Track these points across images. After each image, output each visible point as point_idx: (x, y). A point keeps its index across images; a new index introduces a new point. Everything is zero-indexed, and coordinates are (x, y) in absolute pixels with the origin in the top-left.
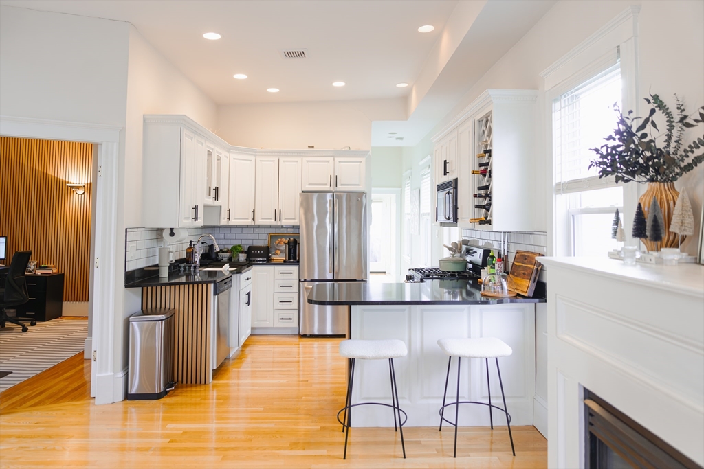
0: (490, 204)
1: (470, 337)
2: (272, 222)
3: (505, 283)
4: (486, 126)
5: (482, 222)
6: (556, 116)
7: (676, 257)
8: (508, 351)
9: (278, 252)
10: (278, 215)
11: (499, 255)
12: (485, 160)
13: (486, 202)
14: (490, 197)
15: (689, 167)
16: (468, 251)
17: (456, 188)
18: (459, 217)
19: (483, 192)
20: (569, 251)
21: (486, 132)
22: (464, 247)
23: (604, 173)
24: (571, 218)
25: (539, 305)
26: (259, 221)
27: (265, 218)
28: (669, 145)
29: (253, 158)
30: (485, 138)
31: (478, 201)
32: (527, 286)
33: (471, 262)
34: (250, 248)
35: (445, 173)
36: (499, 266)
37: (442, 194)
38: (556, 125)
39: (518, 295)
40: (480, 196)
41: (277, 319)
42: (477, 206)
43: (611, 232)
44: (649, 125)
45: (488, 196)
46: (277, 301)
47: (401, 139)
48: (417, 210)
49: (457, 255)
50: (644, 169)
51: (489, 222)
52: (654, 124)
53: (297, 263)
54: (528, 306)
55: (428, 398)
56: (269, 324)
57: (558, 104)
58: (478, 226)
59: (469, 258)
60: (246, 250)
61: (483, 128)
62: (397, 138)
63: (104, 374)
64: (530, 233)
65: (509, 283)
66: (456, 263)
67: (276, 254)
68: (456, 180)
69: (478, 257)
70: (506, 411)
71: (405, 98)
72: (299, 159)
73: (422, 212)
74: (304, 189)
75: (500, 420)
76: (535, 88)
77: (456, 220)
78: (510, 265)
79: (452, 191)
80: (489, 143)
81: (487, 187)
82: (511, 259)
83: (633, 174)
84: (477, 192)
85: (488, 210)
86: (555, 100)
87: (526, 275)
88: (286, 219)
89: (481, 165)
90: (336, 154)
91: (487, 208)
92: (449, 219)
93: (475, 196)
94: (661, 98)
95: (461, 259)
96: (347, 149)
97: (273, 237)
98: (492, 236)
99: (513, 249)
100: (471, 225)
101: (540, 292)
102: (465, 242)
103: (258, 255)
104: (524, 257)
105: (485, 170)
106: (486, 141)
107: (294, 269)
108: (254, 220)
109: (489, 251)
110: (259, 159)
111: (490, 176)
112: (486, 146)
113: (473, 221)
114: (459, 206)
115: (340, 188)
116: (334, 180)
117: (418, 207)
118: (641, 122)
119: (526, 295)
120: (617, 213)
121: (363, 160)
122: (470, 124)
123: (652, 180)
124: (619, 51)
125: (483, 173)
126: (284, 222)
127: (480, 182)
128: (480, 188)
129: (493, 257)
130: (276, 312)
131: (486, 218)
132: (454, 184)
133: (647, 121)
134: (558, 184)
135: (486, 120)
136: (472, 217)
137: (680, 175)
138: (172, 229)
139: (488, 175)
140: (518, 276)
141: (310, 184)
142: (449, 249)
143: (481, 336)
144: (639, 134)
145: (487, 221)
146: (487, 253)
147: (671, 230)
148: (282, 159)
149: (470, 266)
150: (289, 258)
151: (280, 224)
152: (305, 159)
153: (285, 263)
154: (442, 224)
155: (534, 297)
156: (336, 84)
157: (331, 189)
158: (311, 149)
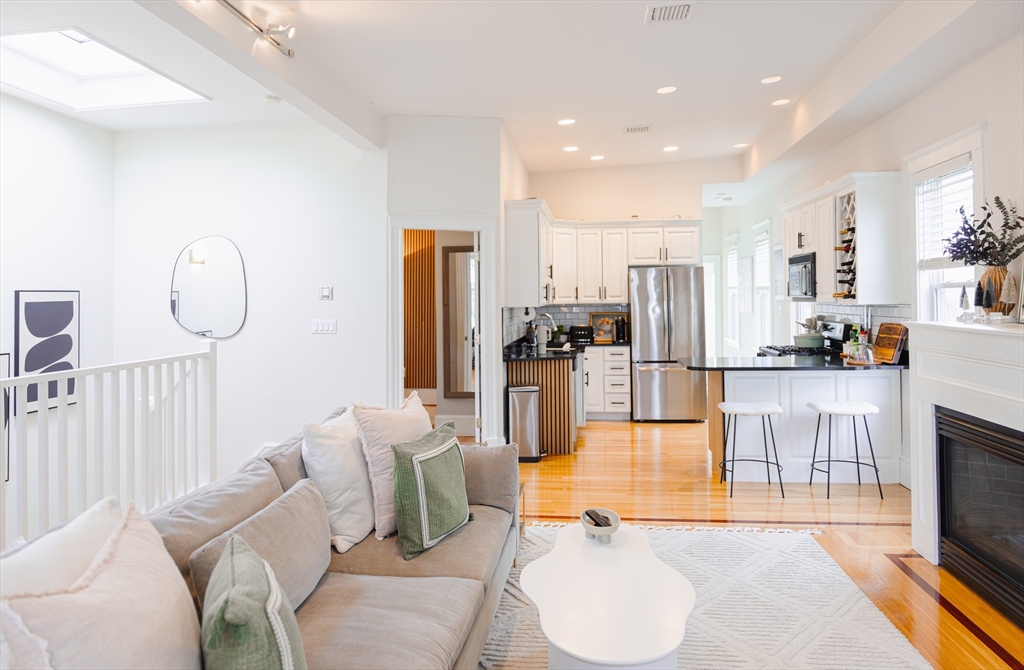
0: (854, 279)
1: (836, 401)
2: (596, 300)
3: (870, 352)
4: (848, 203)
5: (846, 297)
6: (919, 199)
7: (1000, 318)
8: (876, 410)
9: (602, 333)
10: (603, 292)
11: (862, 330)
12: (848, 237)
13: (849, 277)
14: (854, 274)
15: (1015, 256)
16: (825, 327)
17: (814, 263)
18: (818, 291)
19: (845, 268)
20: (932, 315)
21: (849, 209)
22: (819, 323)
23: (955, 258)
24: (934, 291)
25: (904, 371)
26: (582, 300)
27: (589, 296)
28: (1004, 237)
29: (573, 231)
30: (848, 215)
31: (840, 276)
32: (892, 355)
33: (829, 338)
34: (572, 328)
35: (800, 246)
36: (862, 338)
37: (798, 268)
38: (919, 207)
39: (884, 364)
40: (844, 271)
41: (608, 403)
42: (841, 282)
43: (959, 302)
44: (986, 225)
45: (853, 272)
46: (607, 385)
47: (730, 199)
48: (749, 283)
49: (813, 332)
50: (984, 255)
51: (854, 297)
52: (989, 225)
53: (629, 343)
54: (894, 373)
55: (798, 457)
56: (599, 409)
57: (920, 189)
58: (842, 301)
59: (826, 334)
60: (568, 330)
61: (845, 205)
62: (725, 199)
64: (895, 306)
65: (875, 353)
66: (814, 339)
67: (598, 335)
68: (814, 254)
69: (838, 334)
70: (875, 467)
71: (742, 158)
72: (624, 231)
73: (757, 285)
74: (631, 264)
75: (868, 476)
76: (898, 170)
77: (814, 294)
78: (874, 338)
79: (809, 265)
80: (852, 220)
81: (851, 263)
82: (875, 332)
83: (977, 259)
84: (839, 267)
85: (852, 285)
86: (918, 185)
87: (891, 344)
88: (611, 297)
89: (844, 242)
90: (665, 224)
91: (851, 282)
92: (806, 294)
93: (839, 271)
94: (1001, 200)
95: (817, 335)
96: (676, 218)
97: (594, 316)
98: (854, 310)
99: (878, 323)
100: (833, 300)
101: (904, 360)
102: (821, 318)
103: (580, 337)
104: (887, 329)
105: (848, 247)
106: (849, 219)
107: (625, 350)
108: (577, 298)
109: (851, 326)
110: (580, 232)
111: (853, 252)
112: (849, 224)
113: (836, 296)
114: (818, 280)
115: (671, 261)
116: (664, 253)
117: (750, 279)
118: (980, 223)
119: (891, 362)
120: (964, 288)
121: (696, 229)
122: (830, 200)
123: (990, 264)
124: (970, 156)
125: (847, 250)
126: (609, 300)
127: (842, 257)
128: (843, 264)
129: (856, 331)
130: (607, 396)
131: (850, 292)
132: (812, 258)
133: (985, 221)
134: (922, 261)
135: (849, 198)
136: (833, 292)
137: (1008, 261)
138: (527, 309)
139: (851, 251)
140: (884, 346)
141: (636, 258)
142: (804, 325)
143: (848, 400)
144: (979, 231)
145: (850, 296)
146: (848, 328)
147: (1000, 300)
148: (605, 231)
149: (827, 343)
150: (618, 339)
151: (604, 302)
152: (631, 230)
153: (614, 344)
154: (796, 299)
155: (899, 364)
156: (668, 149)
157: (661, 263)
158: (635, 219)
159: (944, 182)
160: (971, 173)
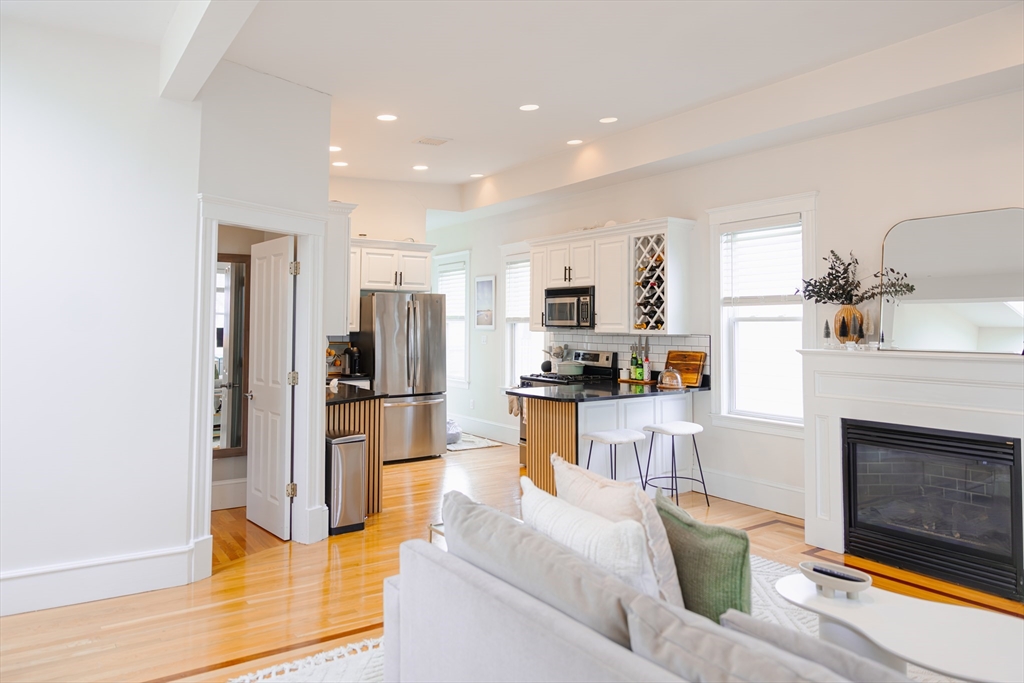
6: (723, 246)
13: (648, 310)
17: (591, 296)
18: (597, 323)
32: (695, 379)
35: (568, 279)
36: (648, 365)
38: (723, 253)
57: (724, 238)
63: (313, 508)
64: (685, 337)
68: (592, 287)
69: (604, 361)
72: (357, 250)
74: (363, 287)
77: (593, 325)
79: (586, 297)
81: (651, 297)
84: (639, 300)
85: (652, 317)
90: (401, 246)
91: (651, 314)
96: (409, 241)
101: (706, 383)
104: (679, 356)
114: (597, 312)
115: (404, 287)
116: (398, 277)
119: (696, 385)
121: (428, 255)
122: (624, 239)
123: (843, 303)
124: (800, 216)
128: (646, 298)
129: (636, 358)
132: (589, 291)
133: (846, 269)
141: (370, 282)
150: (353, 372)
152: (365, 250)
155: (701, 386)
156: (418, 168)
157: (396, 288)
158: (363, 238)
159: (739, 236)
160: (800, 228)
